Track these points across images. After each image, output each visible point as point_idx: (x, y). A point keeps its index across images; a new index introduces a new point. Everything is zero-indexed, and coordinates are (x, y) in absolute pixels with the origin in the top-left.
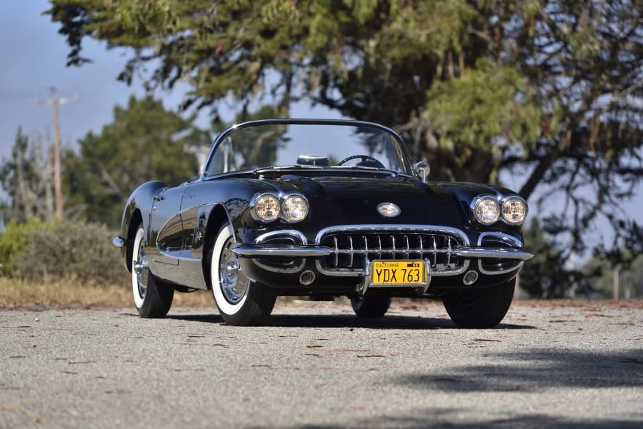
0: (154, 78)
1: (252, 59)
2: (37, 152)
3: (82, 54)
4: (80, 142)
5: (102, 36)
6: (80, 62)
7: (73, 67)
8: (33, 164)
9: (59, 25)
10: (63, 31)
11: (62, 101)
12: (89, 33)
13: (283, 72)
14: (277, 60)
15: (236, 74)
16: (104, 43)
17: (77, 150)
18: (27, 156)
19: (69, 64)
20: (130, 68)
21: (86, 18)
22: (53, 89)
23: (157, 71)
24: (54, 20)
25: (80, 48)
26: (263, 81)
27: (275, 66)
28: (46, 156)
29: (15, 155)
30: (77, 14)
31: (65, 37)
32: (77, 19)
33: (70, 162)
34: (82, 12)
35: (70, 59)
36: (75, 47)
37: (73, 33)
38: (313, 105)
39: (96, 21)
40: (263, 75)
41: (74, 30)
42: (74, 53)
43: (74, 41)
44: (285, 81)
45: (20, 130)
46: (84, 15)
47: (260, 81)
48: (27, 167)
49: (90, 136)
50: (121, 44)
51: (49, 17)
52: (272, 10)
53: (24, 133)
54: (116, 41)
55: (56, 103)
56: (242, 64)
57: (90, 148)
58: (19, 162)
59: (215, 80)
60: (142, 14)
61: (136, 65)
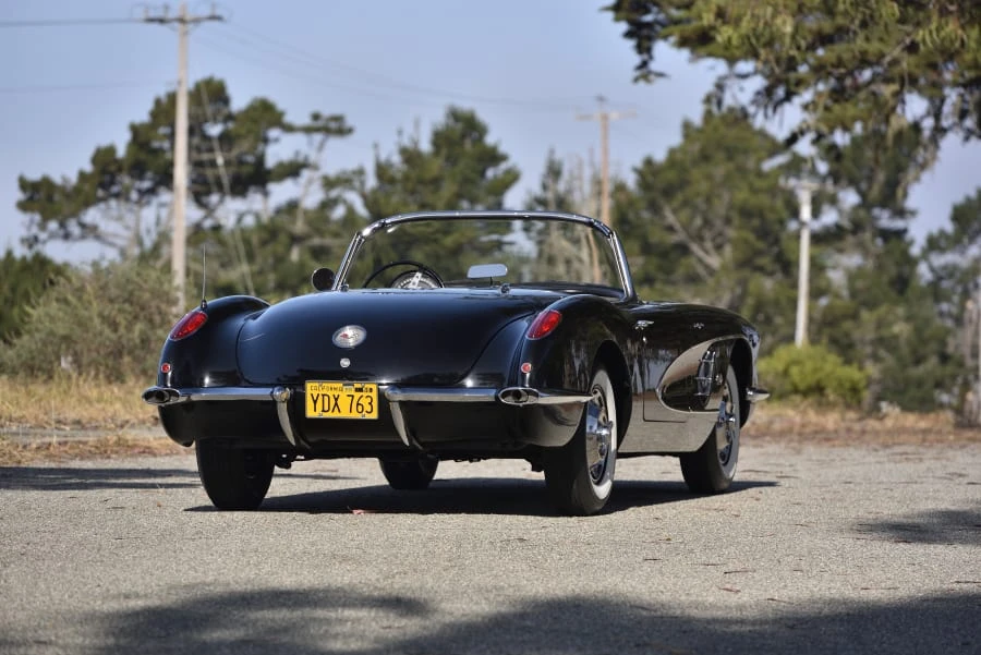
0: (754, 102)
1: (888, 80)
2: (576, 184)
3: (654, 66)
4: (636, 170)
5: (683, 43)
6: (652, 77)
7: (642, 83)
8: (569, 199)
9: (623, 27)
10: (628, 35)
11: (614, 116)
12: (665, 38)
13: (931, 99)
14: (922, 81)
15: (866, 100)
16: (685, 53)
17: (631, 181)
18: (561, 187)
19: (636, 80)
20: (720, 87)
21: (661, 17)
22: (601, 99)
23: (758, 93)
24: (617, 19)
25: (651, 58)
26: (903, 110)
27: (921, 92)
28: (587, 188)
29: (545, 187)
30: (647, 11)
31: (631, 43)
32: (648, 18)
33: (622, 197)
34: (655, 9)
35: (638, 73)
36: (645, 57)
37: (642, 37)
38: (967, 139)
39: (677, 22)
40: (903, 102)
41: (645, 32)
42: (644, 64)
43: (644, 48)
44: (932, 112)
45: (552, 152)
46: (658, 13)
47: (899, 110)
48: (562, 203)
49: (649, 162)
50: (710, 55)
51: (610, 15)
52: (931, 33)
53: (558, 156)
54: (702, 51)
55: (605, 118)
56: (873, 87)
57: (650, 179)
58: (550, 196)
59: (837, 108)
60: (754, 34)
61: (728, 82)
